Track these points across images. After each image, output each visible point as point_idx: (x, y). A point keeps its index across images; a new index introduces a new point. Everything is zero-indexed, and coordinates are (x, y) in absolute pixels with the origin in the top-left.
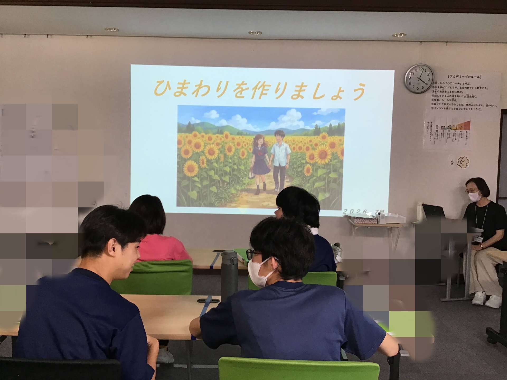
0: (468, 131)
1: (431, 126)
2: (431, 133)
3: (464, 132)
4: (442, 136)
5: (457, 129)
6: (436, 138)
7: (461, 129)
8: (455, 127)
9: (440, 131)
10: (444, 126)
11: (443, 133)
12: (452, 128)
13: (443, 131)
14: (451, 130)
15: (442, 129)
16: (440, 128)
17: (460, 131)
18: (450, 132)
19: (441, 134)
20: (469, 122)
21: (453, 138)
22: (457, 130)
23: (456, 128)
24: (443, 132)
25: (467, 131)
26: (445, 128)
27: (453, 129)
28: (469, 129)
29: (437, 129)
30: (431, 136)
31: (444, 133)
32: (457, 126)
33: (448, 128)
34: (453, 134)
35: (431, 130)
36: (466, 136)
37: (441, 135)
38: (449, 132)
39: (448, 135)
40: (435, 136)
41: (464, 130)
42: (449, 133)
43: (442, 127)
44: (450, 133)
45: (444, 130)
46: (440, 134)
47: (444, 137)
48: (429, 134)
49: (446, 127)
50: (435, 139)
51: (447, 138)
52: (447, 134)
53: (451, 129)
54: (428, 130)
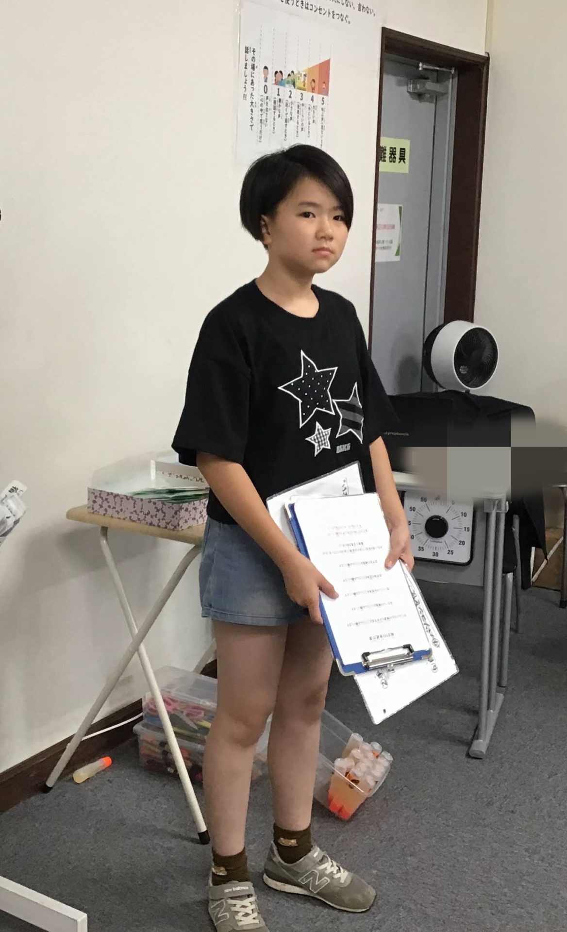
0: (325, 97)
1: (253, 67)
2: (252, 94)
3: (318, 97)
4: (277, 113)
5: (306, 86)
6: (264, 118)
7: (313, 90)
8: (302, 79)
9: (273, 89)
10: (281, 72)
11: (277, 99)
12: (297, 84)
13: (278, 89)
14: (295, 90)
15: (277, 83)
16: (271, 77)
17: (311, 94)
18: (293, 99)
19: (275, 102)
20: (327, 63)
21: (298, 123)
22: (304, 90)
23: (304, 86)
24: (278, 95)
25: (323, 98)
26: (282, 79)
27: (299, 89)
28: (327, 93)
29: (266, 81)
30: (252, 110)
31: (280, 100)
32: (305, 75)
33: (288, 82)
34: (298, 106)
35: (252, 83)
36: (322, 119)
37: (275, 108)
38: (290, 97)
39: (289, 109)
40: (261, 110)
41: (319, 93)
42: (290, 100)
43: (276, 72)
44: (292, 103)
45: (281, 88)
46: (271, 105)
47: (279, 116)
48: (249, 100)
49: (285, 77)
50: (261, 120)
51: (286, 121)
52: (287, 105)
53: (294, 84)
54: (245, 83)
